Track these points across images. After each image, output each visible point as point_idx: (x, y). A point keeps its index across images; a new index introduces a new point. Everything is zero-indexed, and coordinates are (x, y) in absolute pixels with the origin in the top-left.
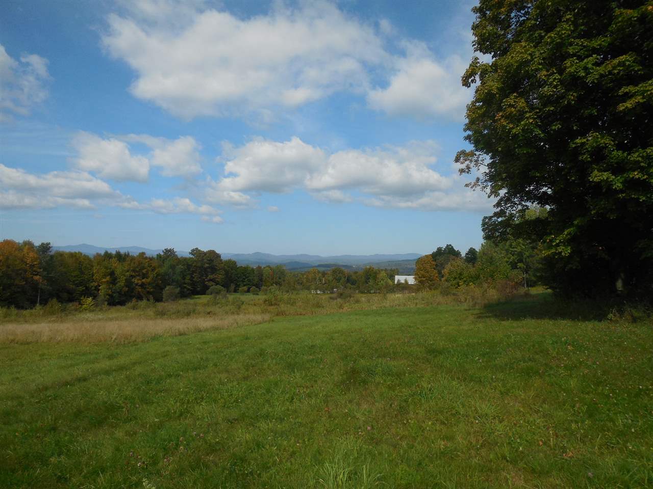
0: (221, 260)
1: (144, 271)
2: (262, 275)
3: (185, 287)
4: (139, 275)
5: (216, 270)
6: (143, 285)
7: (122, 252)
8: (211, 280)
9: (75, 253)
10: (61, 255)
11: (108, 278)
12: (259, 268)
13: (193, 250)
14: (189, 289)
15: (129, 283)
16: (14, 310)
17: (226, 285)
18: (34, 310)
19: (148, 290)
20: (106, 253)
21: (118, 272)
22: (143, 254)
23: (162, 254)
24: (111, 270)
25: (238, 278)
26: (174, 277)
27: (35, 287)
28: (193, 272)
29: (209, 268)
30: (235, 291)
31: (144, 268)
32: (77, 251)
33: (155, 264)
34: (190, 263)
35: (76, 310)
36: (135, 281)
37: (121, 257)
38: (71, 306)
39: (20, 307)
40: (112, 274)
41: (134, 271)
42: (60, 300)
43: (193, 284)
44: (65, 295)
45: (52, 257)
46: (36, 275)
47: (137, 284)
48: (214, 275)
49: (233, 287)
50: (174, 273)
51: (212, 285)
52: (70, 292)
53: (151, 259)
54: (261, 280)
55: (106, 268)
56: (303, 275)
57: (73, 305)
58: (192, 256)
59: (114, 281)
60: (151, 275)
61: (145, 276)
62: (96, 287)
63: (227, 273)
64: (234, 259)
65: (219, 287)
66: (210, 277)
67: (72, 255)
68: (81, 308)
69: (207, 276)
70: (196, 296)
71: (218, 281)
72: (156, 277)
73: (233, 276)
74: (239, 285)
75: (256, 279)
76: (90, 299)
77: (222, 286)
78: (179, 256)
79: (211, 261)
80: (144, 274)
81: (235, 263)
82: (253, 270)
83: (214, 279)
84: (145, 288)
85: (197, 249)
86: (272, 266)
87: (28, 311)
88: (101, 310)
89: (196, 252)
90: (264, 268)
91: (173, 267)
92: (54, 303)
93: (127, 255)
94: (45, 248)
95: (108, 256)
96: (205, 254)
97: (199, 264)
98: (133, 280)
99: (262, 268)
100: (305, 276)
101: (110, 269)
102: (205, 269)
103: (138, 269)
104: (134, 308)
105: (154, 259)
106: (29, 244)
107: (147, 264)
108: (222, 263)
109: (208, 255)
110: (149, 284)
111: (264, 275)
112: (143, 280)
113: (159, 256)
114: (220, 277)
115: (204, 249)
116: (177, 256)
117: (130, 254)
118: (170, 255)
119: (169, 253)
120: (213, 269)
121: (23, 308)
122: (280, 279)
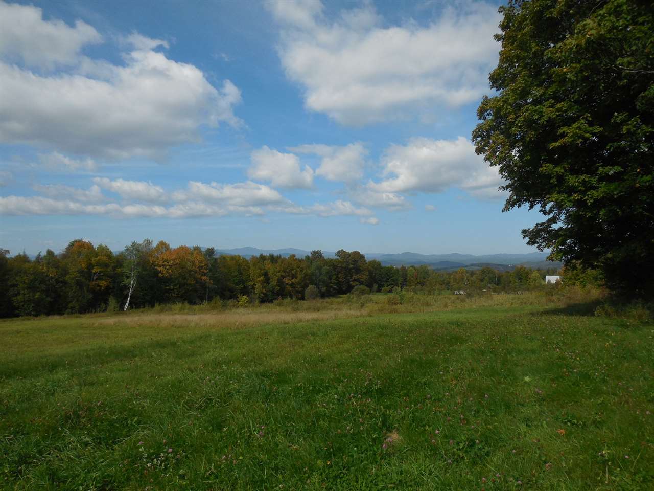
0: (365, 261)
1: (293, 272)
2: (406, 275)
3: (331, 287)
4: (289, 276)
5: (360, 270)
6: (292, 285)
7: (275, 254)
8: (355, 280)
9: (235, 256)
10: (223, 258)
11: (262, 278)
12: (403, 268)
13: (339, 252)
14: (334, 289)
15: (280, 282)
16: (187, 305)
17: (370, 286)
18: (202, 306)
19: (297, 289)
20: (261, 255)
21: (270, 273)
22: (294, 256)
23: (310, 255)
24: (265, 271)
25: (382, 278)
26: (320, 277)
27: (203, 286)
28: (339, 272)
29: (353, 268)
30: (379, 291)
31: (293, 269)
32: (237, 255)
33: (302, 265)
34: (336, 264)
35: (234, 306)
36: (286, 281)
37: (273, 259)
38: (231, 302)
39: (192, 302)
40: (266, 274)
41: (284, 272)
42: (223, 297)
43: (339, 283)
44: (228, 293)
45: (216, 259)
46: (205, 275)
47: (287, 284)
48: (358, 275)
49: (375, 287)
50: (321, 274)
51: (357, 285)
52: (231, 291)
53: (301, 261)
54: (405, 280)
55: (261, 269)
56: (449, 274)
57: (232, 302)
58: (338, 257)
59: (267, 281)
60: (300, 276)
61: (294, 276)
62: (253, 286)
63: (371, 273)
64: (377, 260)
65: (363, 287)
66: (355, 277)
67: (233, 258)
68: (238, 303)
69: (351, 277)
70: (342, 296)
71: (362, 281)
72: (305, 277)
73: (377, 276)
74: (383, 285)
75: (400, 280)
76: (245, 297)
77: (366, 286)
78: (326, 258)
79: (355, 261)
80: (293, 275)
81: (379, 264)
82: (397, 270)
83: (358, 279)
84: (294, 288)
85: (342, 250)
86: (416, 266)
87: (197, 306)
88: (253, 306)
89: (341, 253)
90: (408, 268)
91: (319, 268)
92: (218, 301)
93: (279, 257)
94: (211, 252)
95: (262, 258)
96: (349, 255)
97: (344, 265)
98: (284, 280)
99: (407, 268)
100: (452, 276)
101: (264, 269)
102: (351, 269)
103: (288, 270)
104: (280, 305)
105: (303, 260)
106: (197, 249)
107: (296, 265)
108: (366, 264)
109: (351, 256)
110: (299, 283)
111: (409, 276)
112: (293, 280)
113: (308, 257)
114: (364, 277)
115: (349, 250)
116: (323, 257)
117: (282, 257)
118: (317, 257)
119: (317, 255)
120: (358, 270)
121: (195, 303)
122: (424, 279)
